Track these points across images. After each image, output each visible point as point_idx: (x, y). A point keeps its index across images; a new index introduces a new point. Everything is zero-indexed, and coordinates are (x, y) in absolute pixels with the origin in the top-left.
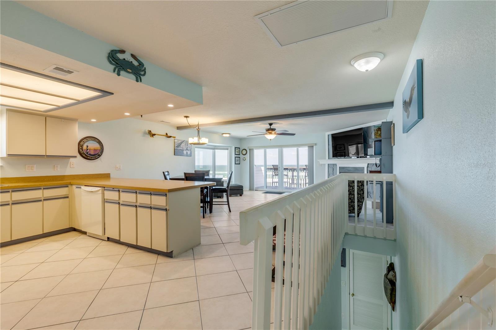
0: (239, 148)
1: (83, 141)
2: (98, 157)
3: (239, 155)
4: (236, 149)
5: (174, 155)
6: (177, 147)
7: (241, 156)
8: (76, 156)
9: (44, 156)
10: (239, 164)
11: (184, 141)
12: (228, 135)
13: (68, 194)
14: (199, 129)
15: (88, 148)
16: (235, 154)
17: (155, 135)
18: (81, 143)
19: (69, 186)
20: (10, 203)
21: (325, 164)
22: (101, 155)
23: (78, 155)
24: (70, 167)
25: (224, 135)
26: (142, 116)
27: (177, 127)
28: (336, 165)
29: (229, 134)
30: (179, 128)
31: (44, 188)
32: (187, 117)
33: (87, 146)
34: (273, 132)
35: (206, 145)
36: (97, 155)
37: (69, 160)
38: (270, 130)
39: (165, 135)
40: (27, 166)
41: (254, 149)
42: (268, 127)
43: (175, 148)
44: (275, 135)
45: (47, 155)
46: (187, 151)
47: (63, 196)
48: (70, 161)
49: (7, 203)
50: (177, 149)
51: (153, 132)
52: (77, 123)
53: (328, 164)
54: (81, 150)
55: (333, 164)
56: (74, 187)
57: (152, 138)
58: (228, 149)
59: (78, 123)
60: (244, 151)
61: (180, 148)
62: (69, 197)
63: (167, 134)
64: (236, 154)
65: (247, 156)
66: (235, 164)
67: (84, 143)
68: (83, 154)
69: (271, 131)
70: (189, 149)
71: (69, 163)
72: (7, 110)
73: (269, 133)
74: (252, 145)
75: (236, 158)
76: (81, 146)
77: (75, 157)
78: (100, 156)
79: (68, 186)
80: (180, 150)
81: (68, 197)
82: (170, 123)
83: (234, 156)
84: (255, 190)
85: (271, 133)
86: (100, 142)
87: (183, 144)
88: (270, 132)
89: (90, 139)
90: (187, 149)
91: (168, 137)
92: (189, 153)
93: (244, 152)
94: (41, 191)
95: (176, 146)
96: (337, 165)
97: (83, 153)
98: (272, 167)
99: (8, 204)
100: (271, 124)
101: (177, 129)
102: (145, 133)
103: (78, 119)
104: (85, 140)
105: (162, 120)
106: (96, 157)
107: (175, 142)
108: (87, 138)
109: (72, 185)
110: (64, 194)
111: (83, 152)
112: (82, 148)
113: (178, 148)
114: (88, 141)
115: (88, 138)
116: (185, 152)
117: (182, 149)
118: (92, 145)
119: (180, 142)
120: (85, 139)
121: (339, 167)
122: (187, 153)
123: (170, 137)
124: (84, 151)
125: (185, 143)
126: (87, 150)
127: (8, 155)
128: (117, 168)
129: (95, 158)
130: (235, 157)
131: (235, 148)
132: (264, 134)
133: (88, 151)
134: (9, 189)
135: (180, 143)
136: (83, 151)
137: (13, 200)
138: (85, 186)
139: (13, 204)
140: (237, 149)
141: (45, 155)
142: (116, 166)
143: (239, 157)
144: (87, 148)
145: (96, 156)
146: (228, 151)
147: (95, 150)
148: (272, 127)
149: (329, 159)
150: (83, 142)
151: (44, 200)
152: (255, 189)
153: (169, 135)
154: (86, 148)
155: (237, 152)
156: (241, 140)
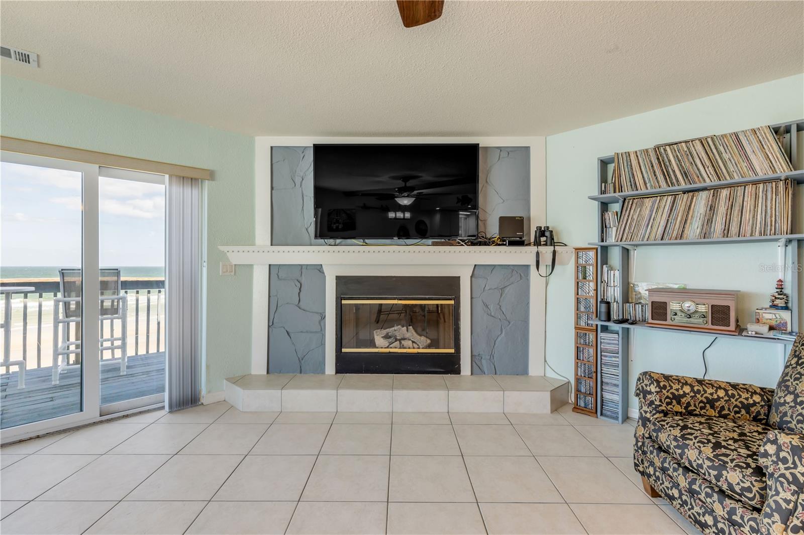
21: (251, 266)
28: (319, 268)
53: (270, 265)
55: (301, 266)
96: (325, 269)
121: (337, 277)
149: (272, 245)
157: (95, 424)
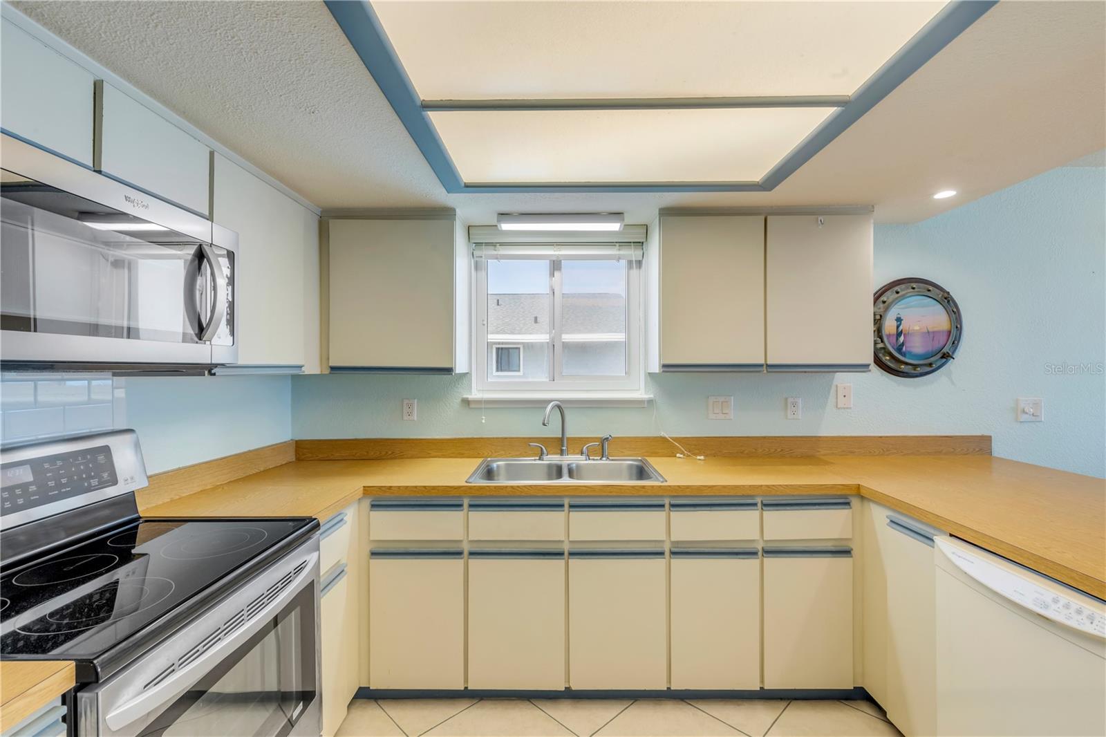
1: (884, 299)
2: (939, 363)
8: (868, 366)
9: (761, 366)
13: (849, 537)
15: (901, 327)
19: (855, 502)
22: (954, 352)
24: (837, 408)
33: (899, 320)
36: (940, 355)
37: (833, 378)
45: (769, 363)
47: (830, 546)
48: (835, 382)
52: (871, 221)
56: (878, 513)
62: (854, 552)
67: (887, 308)
68: (881, 355)
71: (834, 388)
76: (875, 323)
77: (864, 367)
78: (946, 357)
79: (848, 504)
81: (846, 552)
86: (946, 300)
89: (907, 288)
97: (884, 349)
99: (661, 554)
103: (873, 206)
104: (887, 297)
106: (930, 365)
108: (898, 289)
109: (863, 499)
111: (880, 346)
112: (880, 330)
114: (904, 297)
115: (903, 286)
118: (918, 317)
120: (888, 293)
124: (885, 339)
126: (899, 334)
127: (665, 366)
128: (1024, 412)
129: (928, 369)
133: (902, 339)
136: (882, 341)
141: (762, 362)
144: (898, 327)
145: (932, 359)
147: (930, 335)
150: (884, 302)
151: (768, 552)
154: (894, 331)
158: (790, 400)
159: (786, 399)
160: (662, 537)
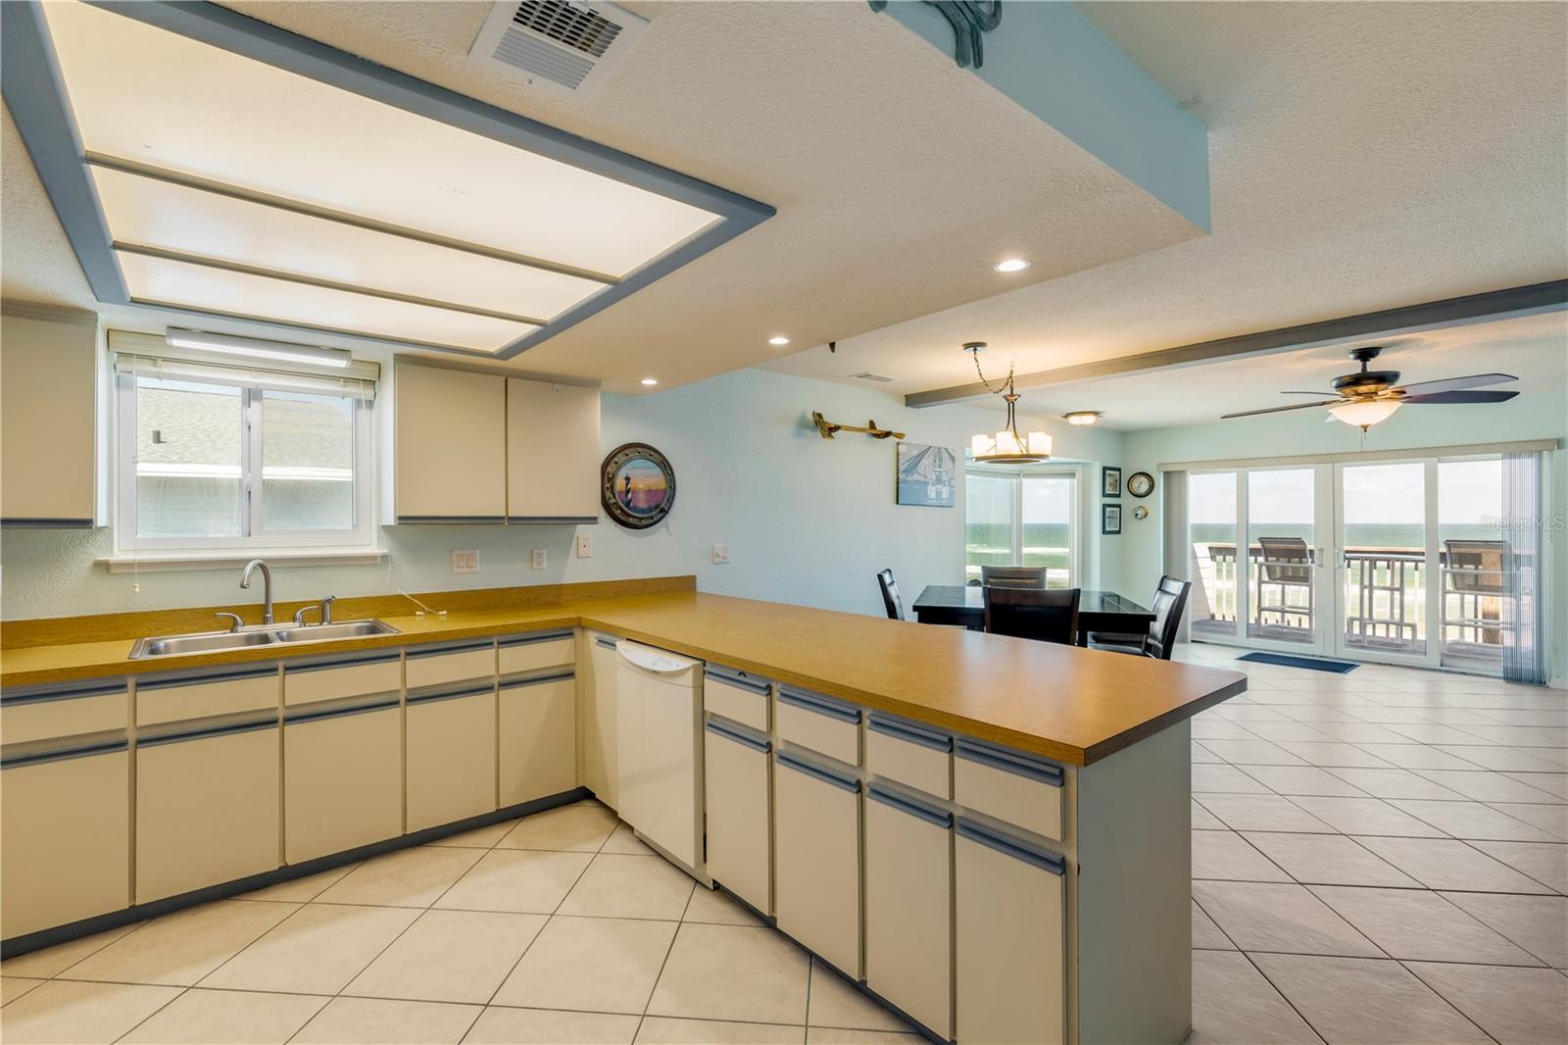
0: (1119, 470)
1: (616, 459)
2: (659, 517)
3: (1119, 496)
4: (1108, 472)
5: (897, 503)
6: (905, 471)
7: (1127, 500)
8: (596, 518)
9: (502, 518)
10: (1119, 532)
11: (931, 447)
12: (1090, 420)
13: (572, 661)
14: (1012, 395)
15: (629, 486)
16: (1104, 495)
17: (837, 428)
18: (609, 469)
19: (577, 631)
20: (402, 697)
22: (669, 508)
23: (602, 514)
24: (578, 557)
25: (1074, 420)
26: (832, 345)
27: (906, 396)
29: (1096, 413)
30: (914, 400)
31: (504, 639)
32: (975, 346)
33: (628, 479)
34: (1387, 391)
35: (1042, 461)
36: (658, 510)
37: (575, 530)
38: (1364, 382)
39: (868, 427)
40: (456, 553)
41: (1189, 473)
42: (1355, 367)
43: (901, 477)
44: (1397, 405)
45: (510, 515)
46: (939, 486)
47: (556, 672)
48: (576, 534)
49: (392, 698)
50: (907, 482)
51: (831, 419)
52: (599, 394)
54: (608, 494)
56: (592, 637)
57: (828, 440)
58: (1072, 475)
59: (601, 396)
60: (1143, 479)
61: (916, 477)
62: (577, 673)
63: (872, 425)
64: (1107, 492)
65: (1157, 502)
66: (1104, 532)
67: (618, 469)
68: (613, 510)
69: (1372, 387)
70: (945, 478)
71: (575, 539)
72: (401, 359)
73: (1358, 394)
74: (1175, 454)
75: (1108, 509)
76: (609, 481)
77: (593, 520)
78: (664, 512)
79: (572, 635)
80: (917, 481)
82: (888, 380)
83: (1097, 501)
84: (1193, 641)
85: (1370, 396)
86: (664, 465)
87: (926, 462)
88: (1363, 389)
89: (634, 452)
90: (939, 481)
91: (878, 436)
92: (945, 492)
93: (1142, 485)
94: (488, 654)
95: (901, 468)
97: (616, 503)
98: (1258, 545)
99: (396, 703)
100: (1365, 354)
101: (907, 405)
102: (802, 424)
103: (600, 382)
104: (620, 458)
105: (862, 371)
106: (652, 518)
107: (898, 454)
108: (627, 451)
109: (583, 628)
110: (561, 663)
111: (613, 501)
112: (612, 487)
113: (909, 478)
114: (631, 460)
115: (631, 450)
116: (932, 492)
117: (922, 479)
118: (642, 476)
119: (915, 452)
120: (620, 455)
122: (939, 494)
123: (888, 434)
124: (617, 496)
125: (932, 457)
126: (628, 491)
127: (400, 518)
128: (718, 555)
129: (651, 522)
130: (1105, 506)
131: (1105, 469)
132: (1324, 403)
133: (630, 495)
134: (397, 646)
135: (919, 455)
136: (614, 497)
137: (408, 687)
138: (628, 639)
139: (409, 701)
140: (1110, 475)
141: (504, 514)
142: (713, 547)
143: (1119, 506)
144: (627, 484)
145: (653, 513)
146: (1075, 481)
147: (650, 492)
148: (1374, 365)
150: (616, 463)
152: (1190, 638)
153: (881, 427)
154: (623, 488)
155: (1110, 485)
156: (1125, 436)
157: (1435, 670)
158: (535, 551)
159: (532, 551)
160: (398, 686)
